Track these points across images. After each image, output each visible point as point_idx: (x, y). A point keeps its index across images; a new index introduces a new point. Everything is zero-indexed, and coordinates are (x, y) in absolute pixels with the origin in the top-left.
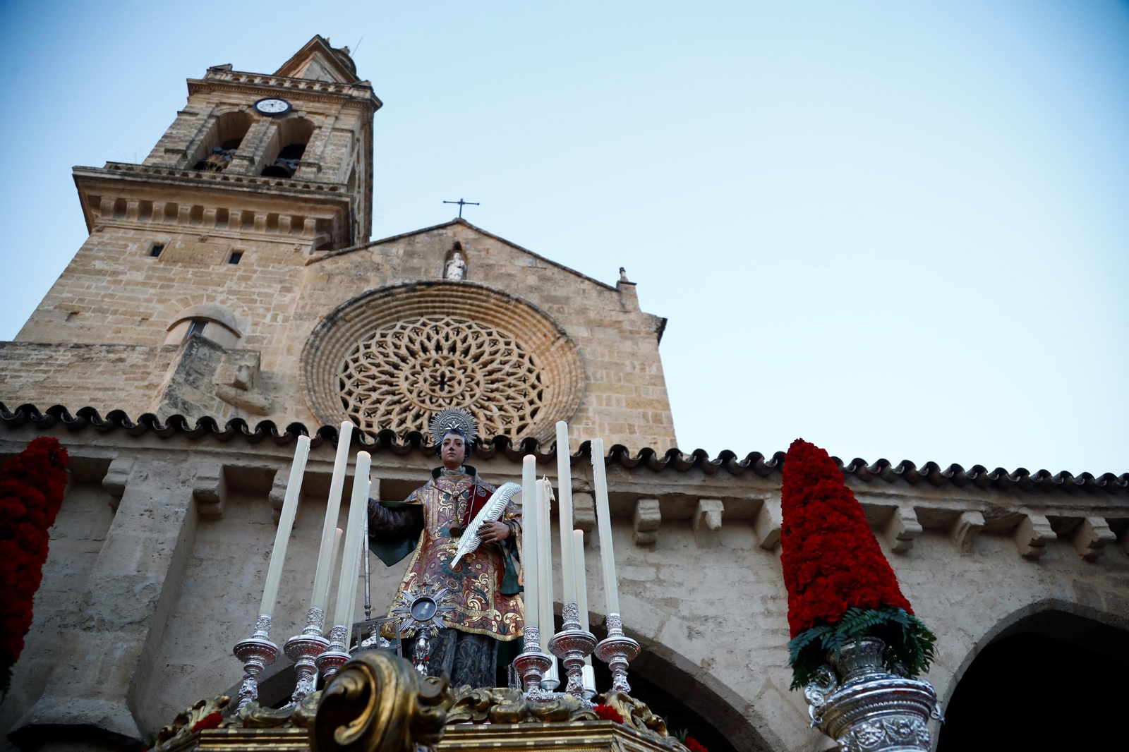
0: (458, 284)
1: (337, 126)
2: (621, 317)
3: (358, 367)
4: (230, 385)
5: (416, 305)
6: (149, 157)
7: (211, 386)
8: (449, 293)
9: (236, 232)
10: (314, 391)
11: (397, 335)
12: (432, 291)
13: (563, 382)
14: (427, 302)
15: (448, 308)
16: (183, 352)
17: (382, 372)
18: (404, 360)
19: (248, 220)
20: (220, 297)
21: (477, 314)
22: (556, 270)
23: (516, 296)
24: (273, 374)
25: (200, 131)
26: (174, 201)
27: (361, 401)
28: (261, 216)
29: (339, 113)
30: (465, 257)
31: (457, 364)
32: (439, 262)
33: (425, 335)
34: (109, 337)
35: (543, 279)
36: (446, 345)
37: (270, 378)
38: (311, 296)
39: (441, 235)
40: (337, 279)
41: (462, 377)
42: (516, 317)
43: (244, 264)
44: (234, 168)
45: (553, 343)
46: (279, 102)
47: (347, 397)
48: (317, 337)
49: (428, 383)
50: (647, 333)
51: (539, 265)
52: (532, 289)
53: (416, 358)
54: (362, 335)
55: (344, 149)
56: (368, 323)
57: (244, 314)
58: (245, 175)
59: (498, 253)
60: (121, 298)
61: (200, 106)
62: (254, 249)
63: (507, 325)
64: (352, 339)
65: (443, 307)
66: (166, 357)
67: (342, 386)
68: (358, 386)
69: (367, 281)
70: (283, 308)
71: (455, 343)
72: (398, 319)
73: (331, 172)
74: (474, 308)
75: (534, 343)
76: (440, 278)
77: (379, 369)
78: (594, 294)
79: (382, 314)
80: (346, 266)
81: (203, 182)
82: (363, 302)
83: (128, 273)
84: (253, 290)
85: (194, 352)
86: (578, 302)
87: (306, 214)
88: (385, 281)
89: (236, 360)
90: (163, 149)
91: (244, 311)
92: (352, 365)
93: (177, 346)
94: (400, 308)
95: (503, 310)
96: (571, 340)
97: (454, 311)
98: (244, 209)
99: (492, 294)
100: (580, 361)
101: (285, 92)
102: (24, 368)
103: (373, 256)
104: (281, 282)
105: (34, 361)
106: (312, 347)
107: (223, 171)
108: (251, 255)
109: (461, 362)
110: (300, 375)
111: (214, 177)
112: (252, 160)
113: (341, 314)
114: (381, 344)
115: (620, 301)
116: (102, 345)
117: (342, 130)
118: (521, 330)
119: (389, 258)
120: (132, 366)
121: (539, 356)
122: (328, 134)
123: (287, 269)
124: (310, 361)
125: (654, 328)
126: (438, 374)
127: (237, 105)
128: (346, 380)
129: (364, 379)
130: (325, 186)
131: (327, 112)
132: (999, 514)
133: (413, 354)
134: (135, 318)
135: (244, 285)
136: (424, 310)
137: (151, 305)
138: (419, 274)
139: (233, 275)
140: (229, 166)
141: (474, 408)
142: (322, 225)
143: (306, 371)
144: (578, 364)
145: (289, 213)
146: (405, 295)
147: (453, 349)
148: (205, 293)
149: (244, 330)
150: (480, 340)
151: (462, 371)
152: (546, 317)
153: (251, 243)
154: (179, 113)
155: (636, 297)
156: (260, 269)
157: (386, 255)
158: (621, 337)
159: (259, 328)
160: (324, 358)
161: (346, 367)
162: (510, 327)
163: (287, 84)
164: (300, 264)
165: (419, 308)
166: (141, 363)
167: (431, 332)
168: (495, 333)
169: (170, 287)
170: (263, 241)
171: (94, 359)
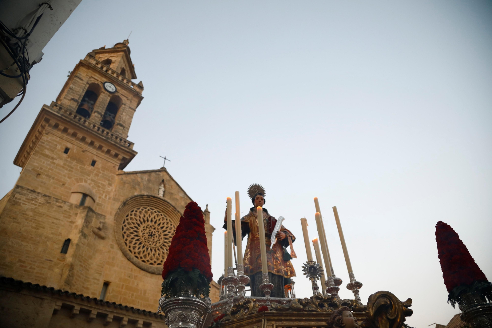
0: (161, 199)
1: (131, 106)
3: (128, 222)
4: (96, 228)
5: (148, 203)
7: (91, 228)
8: (159, 202)
9: (95, 151)
11: (140, 212)
12: (154, 199)
14: (151, 202)
15: (157, 206)
16: (85, 214)
17: (135, 227)
18: (142, 223)
19: (100, 148)
20: (89, 182)
21: (165, 211)
23: (178, 209)
25: (83, 90)
26: (77, 132)
27: (128, 237)
28: (105, 149)
30: (164, 187)
31: (156, 229)
33: (148, 214)
35: (186, 203)
36: (154, 220)
38: (118, 191)
39: (159, 175)
40: (126, 185)
41: (157, 235)
42: (176, 217)
43: (96, 168)
46: (113, 86)
47: (124, 234)
48: (119, 210)
49: (148, 235)
50: (210, 233)
51: (186, 197)
53: (145, 224)
54: (130, 210)
56: (133, 206)
57: (96, 192)
59: (175, 188)
60: (55, 172)
61: (84, 76)
62: (100, 161)
65: (155, 205)
66: (76, 210)
68: (127, 230)
69: (136, 190)
70: (108, 193)
71: (157, 220)
72: (141, 206)
74: (164, 209)
76: (157, 195)
77: (134, 225)
79: (137, 204)
80: (130, 180)
82: (134, 198)
83: (58, 160)
84: (99, 181)
85: (88, 214)
87: (120, 154)
88: (141, 191)
89: (99, 218)
91: (96, 190)
92: (126, 221)
93: (79, 206)
94: (143, 203)
95: (173, 213)
97: (158, 208)
98: (100, 144)
99: (171, 206)
101: (116, 82)
102: (27, 201)
103: (138, 178)
104: (108, 180)
105: (30, 198)
106: (118, 213)
108: (99, 164)
109: (161, 233)
110: (114, 226)
112: (101, 115)
113: (127, 202)
114: (135, 215)
116: (54, 198)
117: (132, 109)
118: (176, 221)
119: (143, 181)
120: (65, 211)
122: (127, 109)
123: (110, 175)
126: (151, 232)
127: (97, 80)
128: (124, 227)
129: (129, 228)
131: (128, 96)
133: (144, 222)
134: (60, 183)
135: (96, 178)
137: (65, 178)
138: (151, 191)
141: (159, 248)
142: (124, 159)
145: (115, 151)
147: (156, 222)
148: (83, 178)
149: (96, 199)
150: (164, 221)
151: (158, 232)
153: (99, 158)
156: (102, 172)
157: (142, 179)
159: (101, 200)
160: (120, 218)
161: (124, 222)
162: (173, 219)
163: (115, 75)
164: (115, 174)
165: (149, 204)
167: (150, 214)
168: (168, 220)
169: (72, 171)
170: (103, 159)
171: (52, 204)
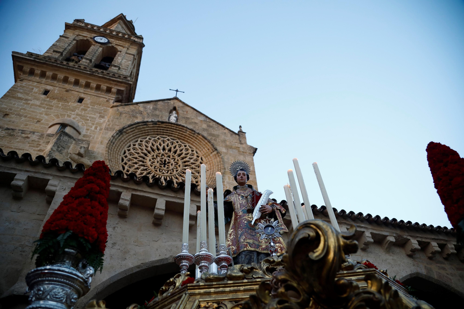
0: (174, 124)
1: (128, 52)
2: (239, 145)
3: (130, 153)
4: (76, 154)
5: (156, 130)
6: (46, 52)
7: (67, 153)
8: (170, 127)
9: (82, 90)
10: (111, 161)
11: (147, 142)
12: (163, 125)
13: (215, 169)
14: (161, 130)
15: (169, 133)
16: (57, 138)
17: (140, 156)
18: (149, 152)
19: (87, 85)
20: (73, 116)
21: (181, 137)
22: (214, 123)
23: (198, 132)
24: (94, 151)
25: (69, 45)
26: (56, 73)
27: (130, 167)
28: (94, 85)
29: (129, 47)
30: (177, 113)
31: (171, 157)
32: (167, 114)
33: (158, 143)
34: (22, 127)
35: (209, 126)
36: (167, 148)
37: (93, 153)
38: (112, 121)
39: (169, 103)
40: (124, 115)
41: (173, 162)
42: (197, 140)
43: (84, 104)
44: (83, 63)
45: (211, 153)
46: (104, 38)
47: (125, 165)
48: (114, 138)
49: (159, 163)
50: (249, 153)
51: (207, 120)
52: (204, 130)
53: (154, 152)
54: (132, 140)
55: (130, 62)
56: (136, 135)
57: (83, 125)
58: (88, 66)
59: (191, 113)
60: (29, 111)
61: (70, 35)
62: (89, 98)
63: (193, 143)
64: (128, 141)
65: (167, 133)
66: (48, 139)
67: (123, 160)
68: (129, 161)
69: (137, 118)
70: (100, 124)
71: (171, 148)
72: (148, 135)
73: (124, 70)
74: (180, 135)
75: (204, 152)
76: (167, 120)
77: (139, 155)
78: (229, 135)
79: (141, 132)
80: (128, 110)
81: (70, 67)
82: (134, 126)
83: (33, 100)
84: (87, 115)
85: (62, 138)
86: (223, 137)
87: (113, 87)
88: (144, 119)
89: (80, 144)
90: (52, 50)
91: (83, 123)
92: (127, 152)
93: (53, 135)
94: (149, 131)
95: (192, 137)
96: (219, 152)
97: (172, 135)
98: (87, 81)
99: (188, 130)
100: (222, 161)
101: (107, 35)
103: (140, 108)
104: (100, 113)
106: (111, 142)
107: (78, 63)
108: (88, 100)
109: (173, 156)
110: (106, 154)
111: (75, 66)
112: (91, 61)
113: (125, 130)
114: (140, 145)
115: (239, 139)
116: (19, 130)
117: (130, 54)
118: (198, 146)
119: (146, 109)
120: (33, 141)
121: (205, 158)
122: (124, 54)
123: (102, 108)
124: (110, 148)
125: (252, 152)
126: (163, 160)
127: (86, 37)
128: (124, 158)
129: (132, 158)
130: (122, 76)
131: (124, 45)
132: (400, 238)
133: (153, 150)
134: (34, 120)
135: (83, 112)
136: (159, 133)
137: (42, 116)
138: (158, 118)
139: (79, 108)
140: (81, 62)
141: (177, 176)
142: (119, 92)
143: (108, 152)
144: (222, 162)
145: (106, 85)
146: (152, 126)
147: (170, 150)
148: (66, 113)
149: (83, 131)
150: (181, 148)
151: (173, 160)
152: (209, 142)
153: (88, 95)
154: (60, 36)
155: (246, 138)
156: (91, 107)
157: (145, 108)
158: (239, 154)
159: (89, 132)
160: (116, 147)
161: (125, 153)
162: (194, 144)
163: (108, 32)
164: (109, 107)
165: (157, 132)
166: (37, 140)
167: (161, 142)
168: (187, 146)
169: (50, 109)
170: (93, 95)
171: (15, 136)
